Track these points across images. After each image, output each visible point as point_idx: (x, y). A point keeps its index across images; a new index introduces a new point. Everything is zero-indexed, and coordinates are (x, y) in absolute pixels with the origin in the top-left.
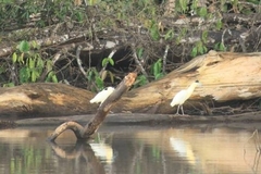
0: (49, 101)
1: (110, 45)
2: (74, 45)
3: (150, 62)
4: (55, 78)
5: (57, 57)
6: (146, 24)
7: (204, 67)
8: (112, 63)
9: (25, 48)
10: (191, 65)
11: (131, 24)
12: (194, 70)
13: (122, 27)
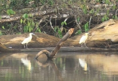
0: (36, 41)
1: (65, 16)
2: (48, 16)
3: (83, 24)
4: (40, 30)
5: (41, 21)
6: (81, 7)
7: (107, 26)
8: (66, 24)
9: (26, 17)
10: (101, 25)
11: (75, 7)
12: (103, 27)
13: (70, 8)
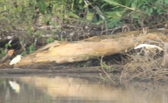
1: (9, 37)
3: (28, 46)
6: (26, 28)
7: (52, 48)
12: (47, 49)
13: (15, 29)
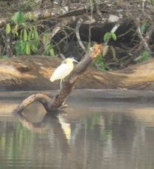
0: (39, 75)
1: (113, 19)
2: (74, 18)
4: (52, 51)
5: (57, 30)
8: (115, 37)
9: (19, 20)
